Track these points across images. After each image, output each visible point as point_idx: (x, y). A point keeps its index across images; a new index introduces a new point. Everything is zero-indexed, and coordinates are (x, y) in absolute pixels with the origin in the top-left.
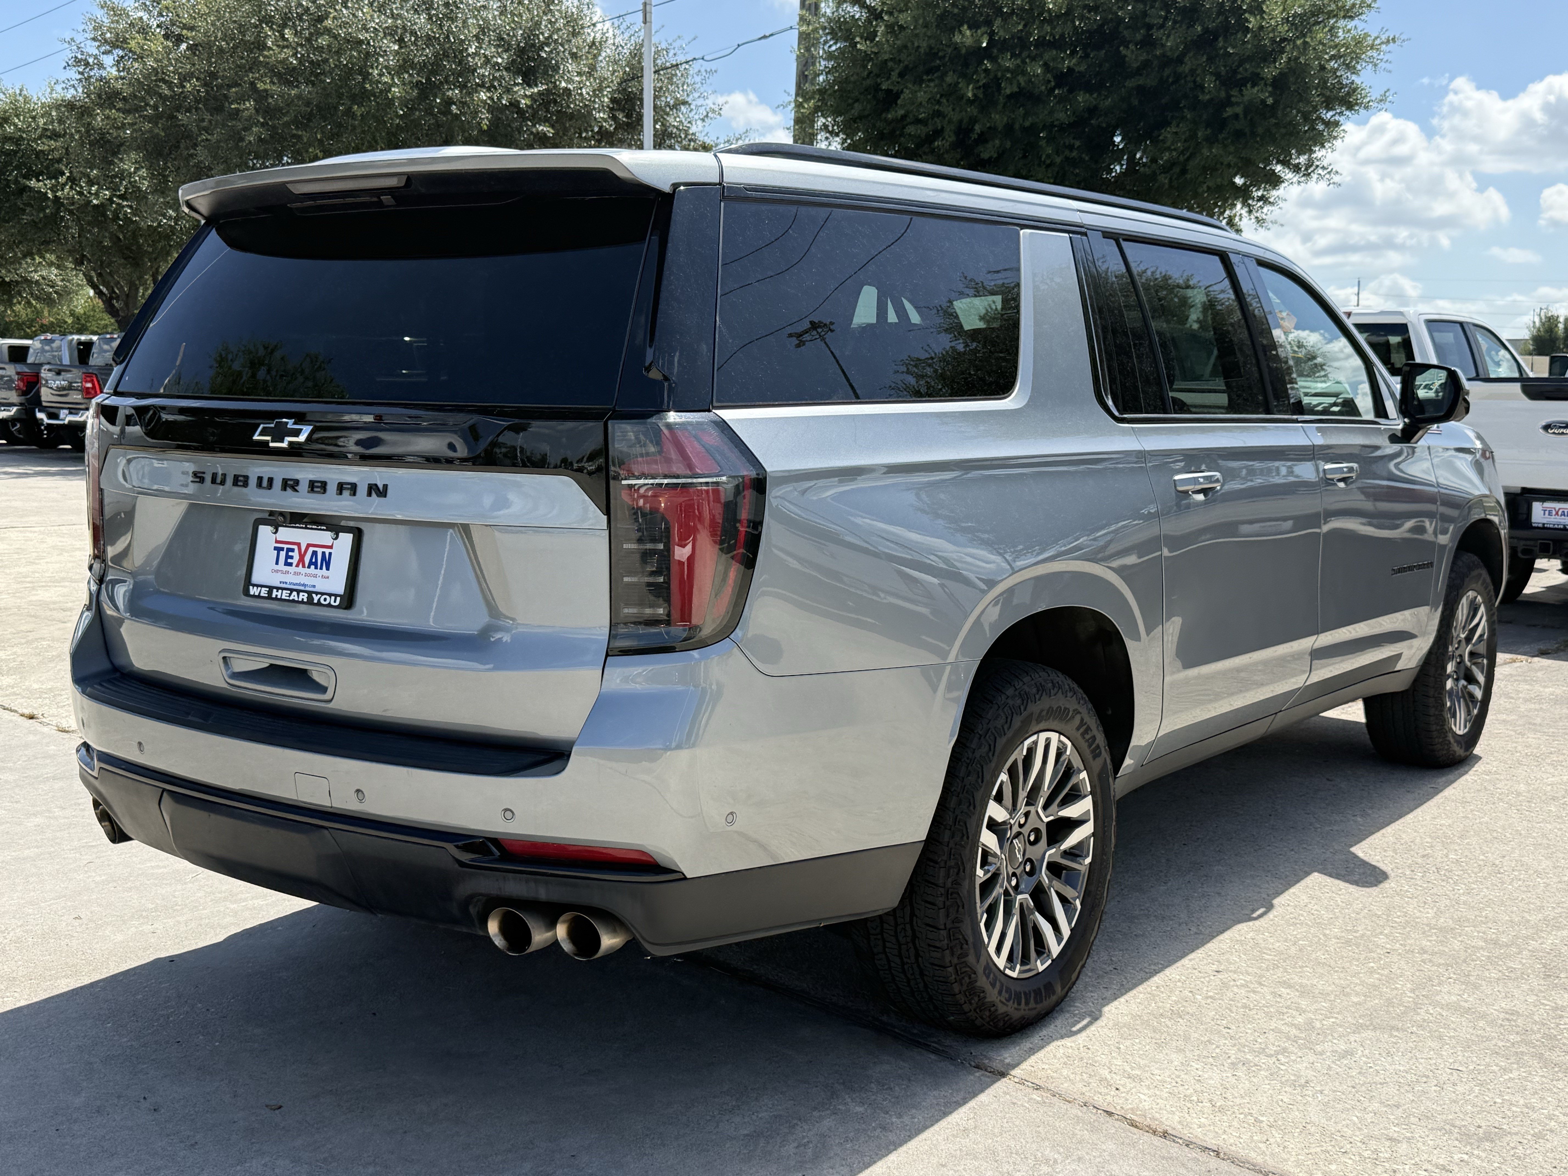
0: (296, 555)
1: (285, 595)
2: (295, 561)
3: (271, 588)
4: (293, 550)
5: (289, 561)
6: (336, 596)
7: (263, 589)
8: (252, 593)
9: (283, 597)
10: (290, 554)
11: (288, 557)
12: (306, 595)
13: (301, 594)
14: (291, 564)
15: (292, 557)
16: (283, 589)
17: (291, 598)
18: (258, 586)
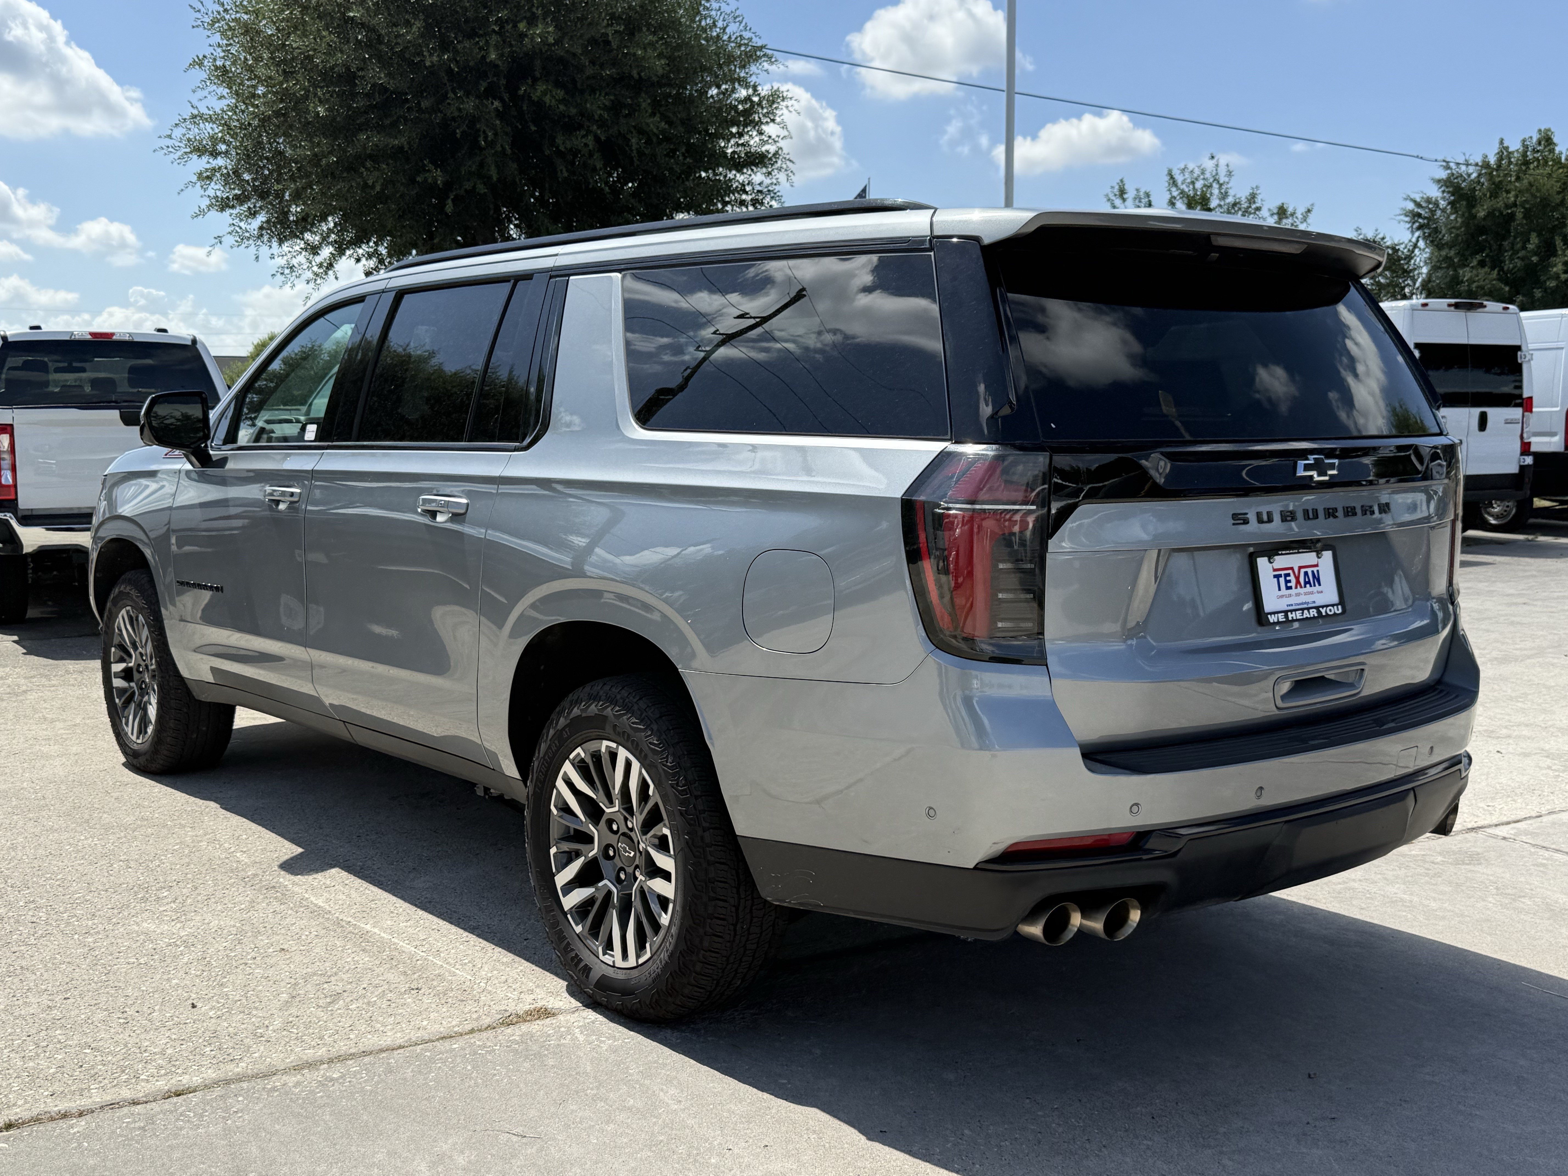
0: (1292, 578)
1: (1298, 615)
2: (1293, 584)
3: (1286, 612)
4: (1288, 575)
5: (1289, 585)
6: (1337, 605)
7: (1280, 615)
8: (1271, 621)
9: (1298, 617)
10: (1288, 578)
11: (1287, 582)
12: (1315, 610)
13: (1311, 611)
14: (1290, 588)
15: (1290, 581)
16: (1295, 610)
17: (1305, 616)
18: (1274, 613)
